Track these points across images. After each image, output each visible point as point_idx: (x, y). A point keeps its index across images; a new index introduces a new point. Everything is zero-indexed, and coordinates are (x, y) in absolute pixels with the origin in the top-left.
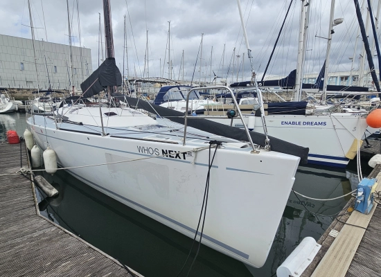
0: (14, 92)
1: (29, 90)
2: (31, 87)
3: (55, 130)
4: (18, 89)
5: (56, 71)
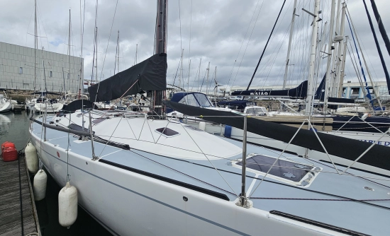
0: (11, 93)
1: (24, 91)
2: (27, 88)
3: (89, 159)
4: (15, 90)
5: (51, 76)
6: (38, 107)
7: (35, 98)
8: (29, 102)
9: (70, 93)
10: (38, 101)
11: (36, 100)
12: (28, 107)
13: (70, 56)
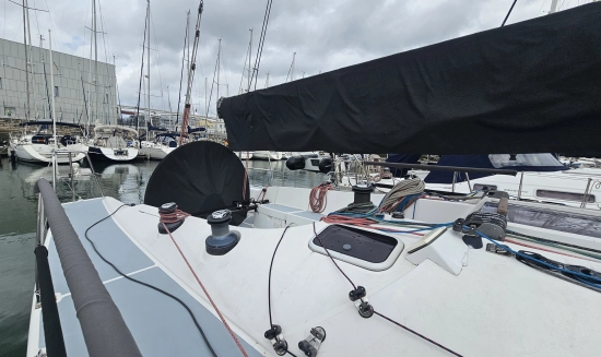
1: (7, 120)
2: (12, 115)
5: (57, 94)
6: (34, 151)
7: (29, 133)
8: (16, 141)
9: (98, 126)
10: (35, 140)
11: (29, 137)
12: (13, 152)
13: (96, 61)
